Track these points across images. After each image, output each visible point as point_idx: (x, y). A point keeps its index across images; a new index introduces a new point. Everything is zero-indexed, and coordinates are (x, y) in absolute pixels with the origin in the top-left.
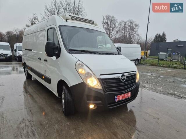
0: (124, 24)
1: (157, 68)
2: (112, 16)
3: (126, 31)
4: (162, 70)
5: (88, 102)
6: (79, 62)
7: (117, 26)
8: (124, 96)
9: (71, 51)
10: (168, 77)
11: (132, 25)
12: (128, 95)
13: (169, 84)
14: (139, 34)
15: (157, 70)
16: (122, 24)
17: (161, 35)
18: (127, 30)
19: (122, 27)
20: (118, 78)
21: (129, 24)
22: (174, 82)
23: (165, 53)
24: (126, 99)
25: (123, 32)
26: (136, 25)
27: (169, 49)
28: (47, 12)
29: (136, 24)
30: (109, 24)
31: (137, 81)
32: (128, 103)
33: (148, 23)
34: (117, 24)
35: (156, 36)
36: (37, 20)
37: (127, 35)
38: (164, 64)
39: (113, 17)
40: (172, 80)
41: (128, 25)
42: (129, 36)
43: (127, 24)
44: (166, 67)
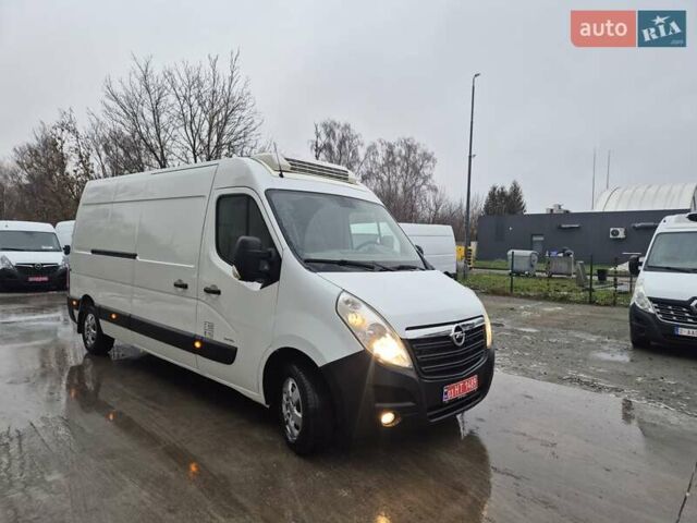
0: (384, 153)
1: (509, 302)
2: (342, 125)
3: (395, 174)
4: (526, 309)
5: (378, 405)
6: (345, 296)
7: (362, 158)
8: (464, 387)
9: (313, 265)
10: (550, 329)
11: (414, 157)
12: (472, 384)
13: (560, 351)
14: (437, 185)
15: (512, 309)
16: (380, 152)
17: (508, 190)
18: (399, 173)
19: (380, 161)
20: (447, 337)
21: (403, 153)
22: (570, 346)
23: (529, 252)
24: (469, 395)
25: (385, 179)
26: (427, 157)
27: (535, 239)
28: (112, 104)
29: (425, 154)
30: (335, 149)
31: (489, 342)
32: (467, 409)
33: (470, 157)
34: (362, 153)
35: (492, 195)
36: (74, 131)
37: (397, 188)
38: (529, 290)
39: (347, 127)
40: (562, 338)
41: (400, 156)
42: (405, 191)
43: (396, 150)
44: (537, 298)
